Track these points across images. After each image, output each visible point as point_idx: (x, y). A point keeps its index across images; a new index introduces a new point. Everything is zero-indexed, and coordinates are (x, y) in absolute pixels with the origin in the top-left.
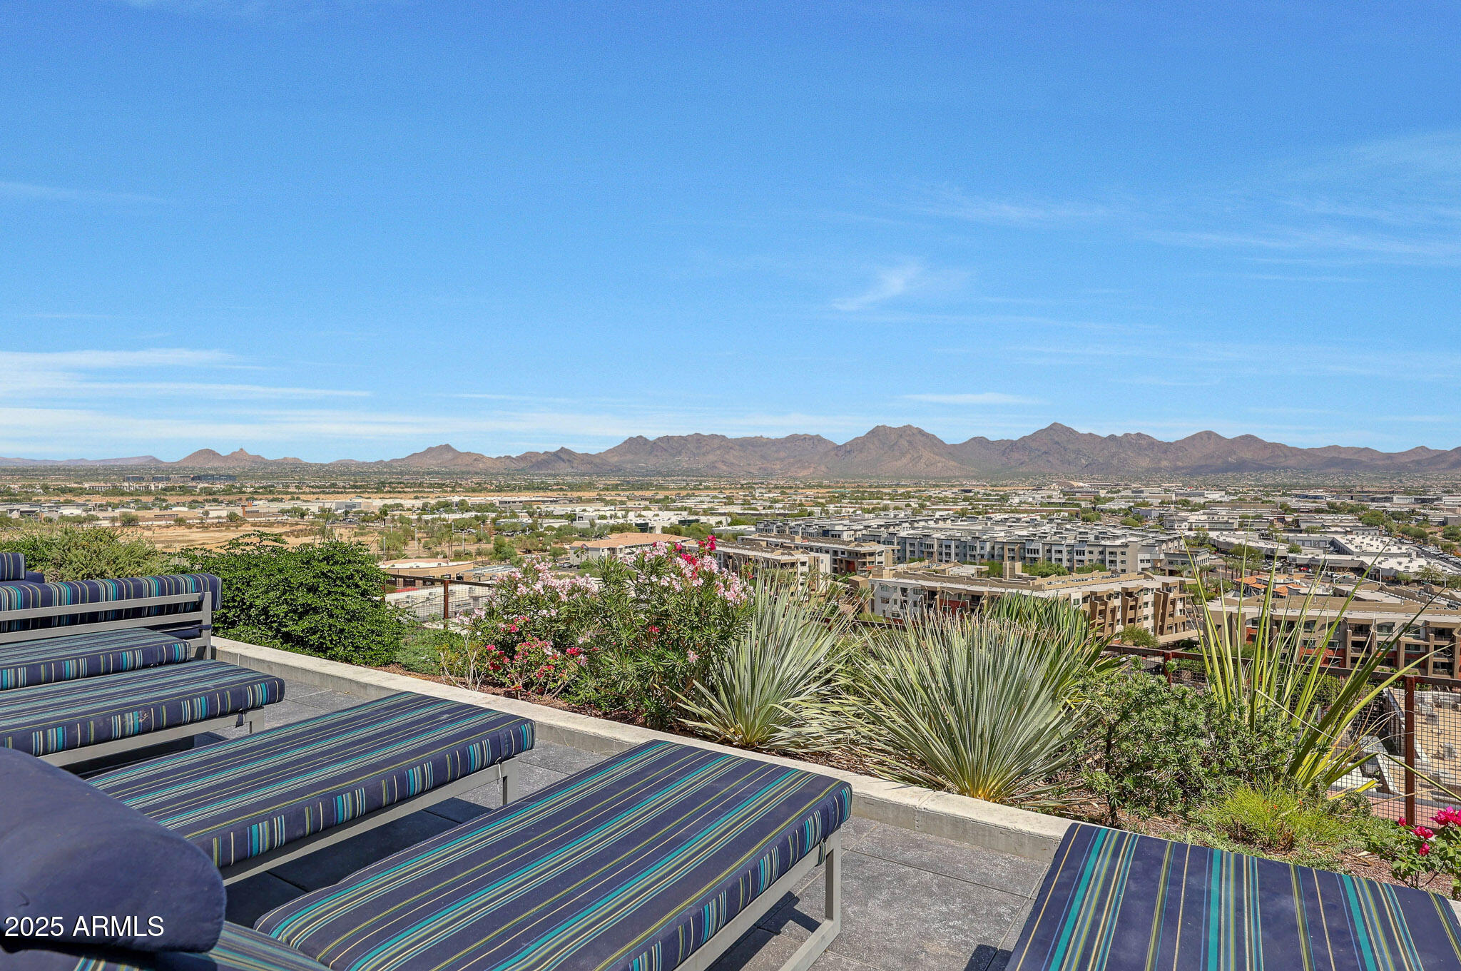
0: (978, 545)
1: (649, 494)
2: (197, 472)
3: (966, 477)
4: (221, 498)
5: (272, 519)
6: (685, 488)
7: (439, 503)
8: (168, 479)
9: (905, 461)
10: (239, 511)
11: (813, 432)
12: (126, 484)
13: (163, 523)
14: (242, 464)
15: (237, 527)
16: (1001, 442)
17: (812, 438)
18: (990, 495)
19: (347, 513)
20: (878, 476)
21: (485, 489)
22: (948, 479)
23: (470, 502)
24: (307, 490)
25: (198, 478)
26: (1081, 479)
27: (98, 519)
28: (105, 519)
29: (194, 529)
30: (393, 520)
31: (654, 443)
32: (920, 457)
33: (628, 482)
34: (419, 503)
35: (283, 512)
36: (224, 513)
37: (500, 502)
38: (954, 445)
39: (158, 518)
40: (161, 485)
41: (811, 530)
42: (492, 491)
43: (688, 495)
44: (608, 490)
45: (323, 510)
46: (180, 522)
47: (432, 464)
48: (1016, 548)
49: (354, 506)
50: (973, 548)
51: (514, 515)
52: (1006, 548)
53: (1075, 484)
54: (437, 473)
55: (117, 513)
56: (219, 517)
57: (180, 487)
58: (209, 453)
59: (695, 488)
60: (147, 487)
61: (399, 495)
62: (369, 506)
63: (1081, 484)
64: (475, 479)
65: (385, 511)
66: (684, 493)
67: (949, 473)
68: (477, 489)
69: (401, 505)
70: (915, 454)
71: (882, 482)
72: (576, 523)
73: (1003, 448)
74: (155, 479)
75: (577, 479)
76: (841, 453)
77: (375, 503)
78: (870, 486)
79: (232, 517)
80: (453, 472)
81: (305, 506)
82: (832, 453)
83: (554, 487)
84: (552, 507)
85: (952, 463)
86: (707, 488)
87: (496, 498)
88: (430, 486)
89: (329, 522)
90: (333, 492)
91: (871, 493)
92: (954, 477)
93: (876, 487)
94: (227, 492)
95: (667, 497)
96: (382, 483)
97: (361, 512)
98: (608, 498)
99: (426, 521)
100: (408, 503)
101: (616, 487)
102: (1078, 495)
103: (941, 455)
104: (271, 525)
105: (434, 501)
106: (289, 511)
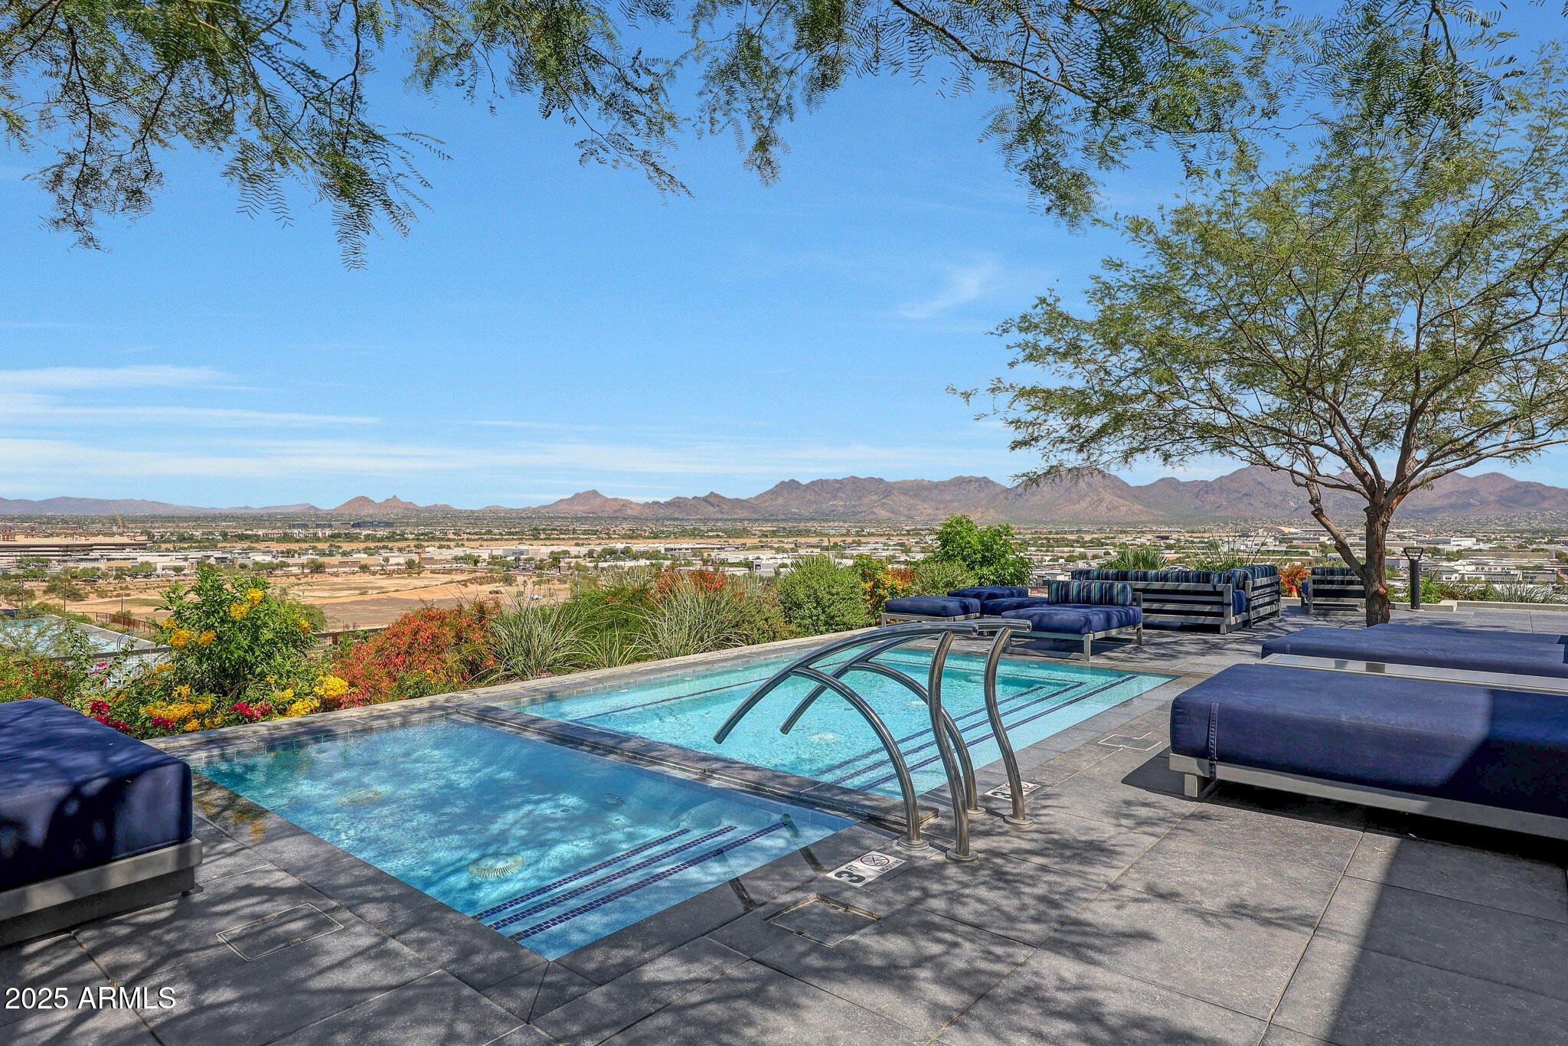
1: (814, 540)
2: (356, 520)
3: (1155, 522)
4: (390, 545)
5: (448, 566)
6: (848, 534)
7: (604, 550)
8: (330, 526)
9: (1083, 504)
10: (416, 558)
11: (979, 474)
12: (296, 531)
13: (347, 569)
14: (395, 511)
15: (419, 574)
16: (1194, 484)
17: (978, 480)
18: (1193, 542)
19: (517, 560)
20: (1053, 521)
21: (641, 535)
22: (1135, 524)
23: (634, 549)
24: (465, 536)
25: (358, 525)
26: (1290, 525)
27: (289, 566)
28: (294, 565)
29: (378, 576)
30: (570, 568)
31: (807, 486)
32: (1101, 500)
33: (784, 528)
34: (584, 550)
35: (456, 559)
36: (402, 560)
37: (666, 550)
38: (1140, 487)
39: (343, 564)
40: (328, 532)
42: (648, 538)
43: (854, 542)
44: (767, 536)
45: (493, 557)
46: (364, 568)
47: (580, 509)
49: (522, 553)
51: (689, 564)
53: (1286, 530)
54: (586, 519)
55: (304, 559)
56: (398, 564)
57: (346, 534)
58: (363, 501)
59: (858, 534)
60: (315, 534)
61: (554, 542)
62: (537, 552)
63: (1293, 530)
64: (626, 526)
65: (556, 559)
66: (849, 540)
67: (1136, 518)
68: (632, 536)
69: (568, 553)
70: (1096, 498)
71: (1059, 528)
72: (758, 573)
73: (1196, 490)
74: (318, 526)
75: (729, 525)
76: (1011, 496)
77: (542, 550)
78: (1050, 533)
79: (410, 564)
80: (602, 518)
81: (476, 553)
82: (1001, 497)
83: (711, 534)
84: (723, 555)
85: (1137, 507)
86: (870, 535)
87: (660, 546)
88: (585, 532)
89: (505, 570)
90: (492, 540)
91: (1057, 541)
92: (1142, 522)
93: (1057, 534)
94: (391, 538)
95: (836, 544)
96: (535, 529)
97: (532, 559)
98: (776, 546)
99: (603, 569)
100: (574, 550)
101: (774, 534)
102: (1295, 542)
103: (1125, 498)
104: (449, 572)
105: (599, 549)
106: (462, 558)
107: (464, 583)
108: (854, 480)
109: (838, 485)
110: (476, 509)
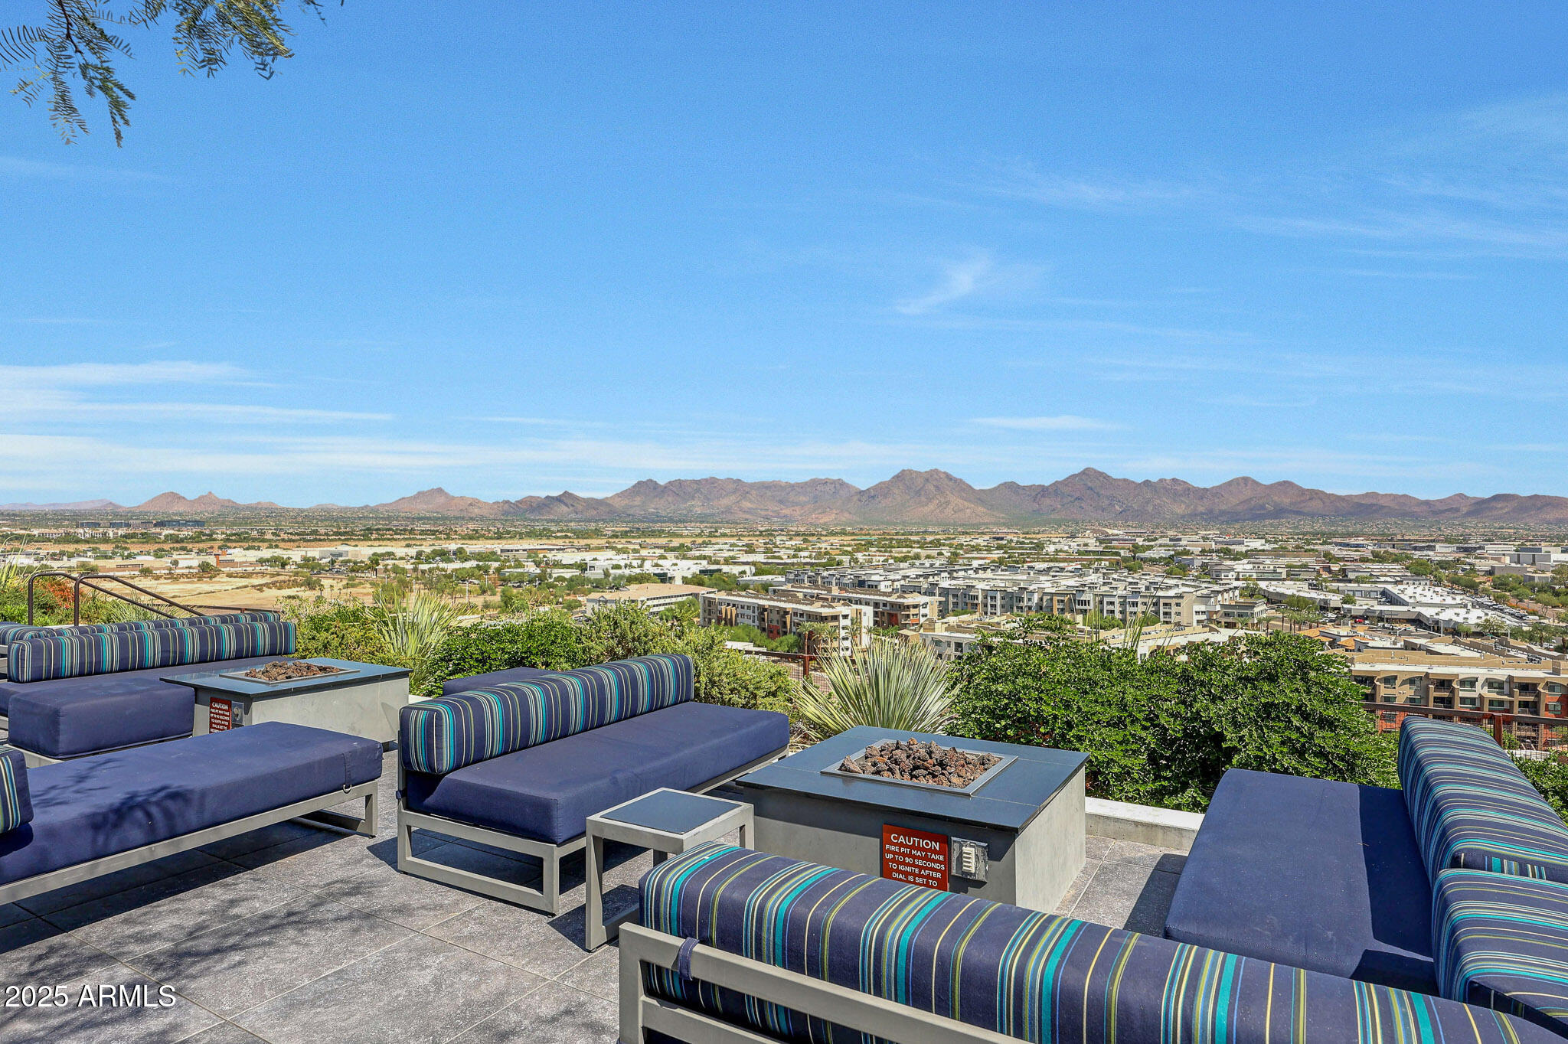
0: (1025, 596)
1: (662, 541)
2: (160, 518)
3: (997, 524)
5: (250, 569)
6: (700, 535)
7: (434, 551)
8: (128, 525)
9: (931, 507)
10: (212, 560)
12: (80, 531)
13: (127, 574)
14: (211, 509)
15: (211, 578)
16: (1033, 488)
17: (833, 482)
18: (1024, 543)
19: (333, 563)
20: (903, 523)
21: (482, 536)
22: (977, 525)
23: (468, 550)
24: (284, 537)
25: (161, 524)
26: (1116, 527)
27: (53, 569)
28: (60, 569)
29: (162, 581)
30: (386, 570)
31: (665, 487)
32: (948, 503)
33: (639, 529)
34: (413, 552)
35: (262, 561)
36: (195, 563)
37: (502, 551)
38: (983, 491)
40: (121, 532)
41: (846, 581)
42: (491, 538)
43: (704, 542)
44: (617, 537)
45: (306, 559)
46: (146, 572)
47: (422, 508)
48: (1066, 599)
49: (340, 555)
50: (1020, 599)
51: (519, 565)
52: (1056, 599)
53: (1110, 531)
54: (429, 518)
55: (74, 562)
56: (190, 567)
57: (142, 534)
58: (175, 497)
59: (711, 535)
60: (105, 534)
61: (388, 543)
62: (357, 554)
63: (1116, 532)
64: (471, 526)
65: (375, 560)
66: (699, 540)
67: (978, 520)
68: (474, 536)
69: (393, 554)
70: (943, 500)
71: (908, 529)
72: (588, 574)
73: (1034, 494)
74: (112, 525)
75: (582, 526)
76: (864, 499)
77: (363, 552)
78: (897, 534)
79: (205, 568)
80: (446, 518)
81: (285, 554)
82: (855, 498)
83: (559, 534)
84: (559, 556)
85: (981, 509)
86: (724, 535)
87: (496, 546)
88: (423, 532)
89: (311, 573)
90: (315, 540)
91: (899, 541)
92: (984, 524)
93: (903, 535)
94: (196, 539)
95: (682, 546)
96: (368, 529)
97: (349, 561)
98: (619, 546)
99: (423, 572)
100: (400, 551)
101: (625, 534)
102: (1114, 543)
103: (970, 501)
104: (248, 575)
105: (428, 550)
106: (268, 560)
107: (260, 588)
108: (712, 481)
109: (695, 486)
110: (305, 507)
